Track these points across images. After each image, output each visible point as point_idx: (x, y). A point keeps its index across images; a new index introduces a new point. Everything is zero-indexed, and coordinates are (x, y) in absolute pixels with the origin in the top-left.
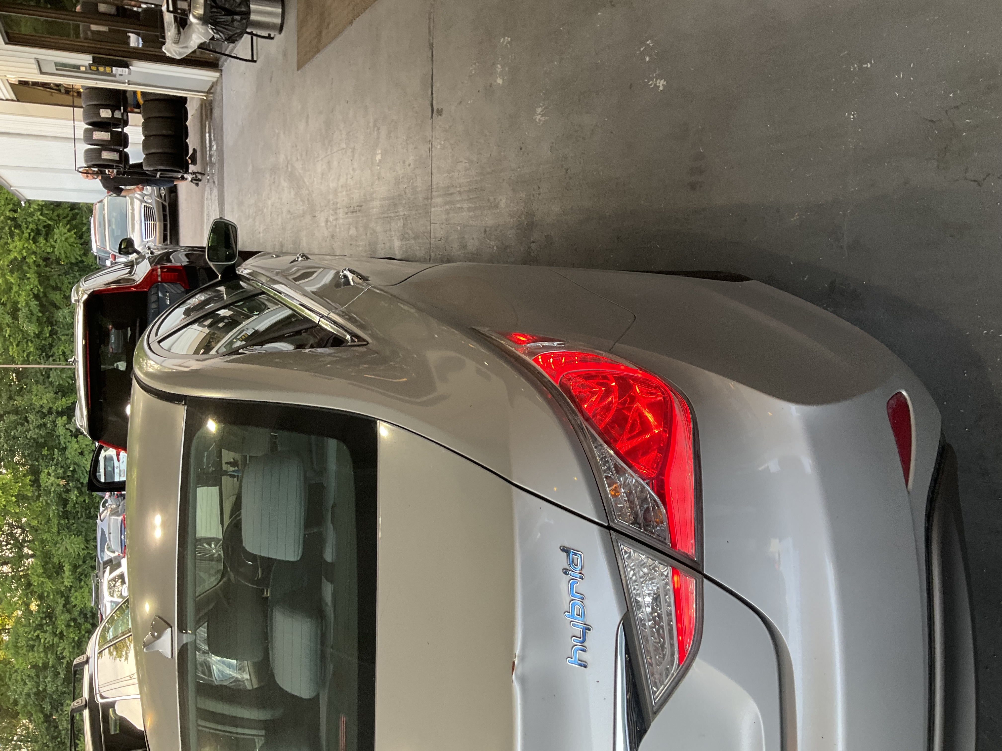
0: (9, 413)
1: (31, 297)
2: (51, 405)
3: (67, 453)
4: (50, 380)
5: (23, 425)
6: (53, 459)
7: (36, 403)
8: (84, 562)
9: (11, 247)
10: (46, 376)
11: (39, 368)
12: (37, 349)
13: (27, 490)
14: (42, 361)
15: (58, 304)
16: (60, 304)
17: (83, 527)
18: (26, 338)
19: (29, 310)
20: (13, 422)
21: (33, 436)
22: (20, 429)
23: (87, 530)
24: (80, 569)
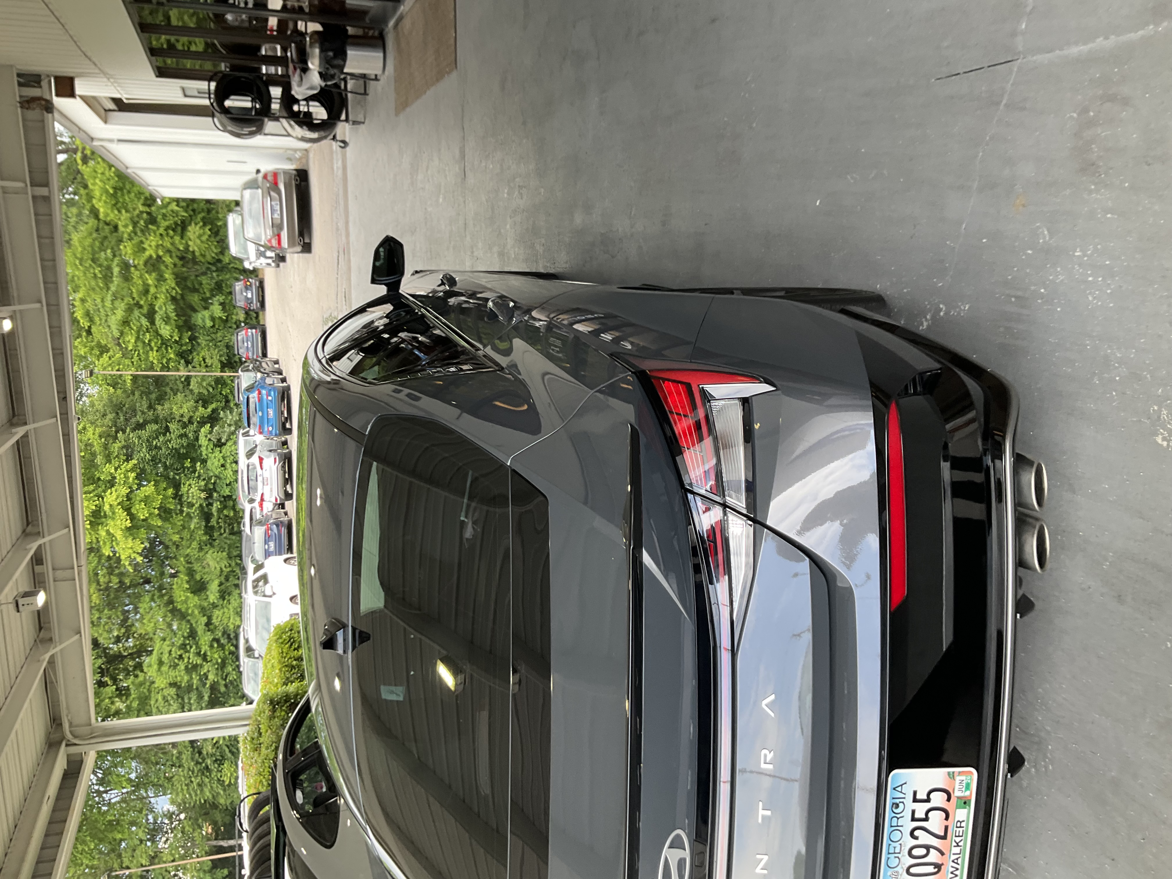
0: (149, 422)
1: (169, 298)
2: (192, 414)
3: (209, 463)
4: (191, 387)
5: (165, 435)
6: (194, 471)
7: (176, 412)
8: (227, 580)
9: (146, 246)
10: (186, 383)
11: (179, 376)
12: (177, 355)
13: (169, 503)
14: (181, 368)
15: (196, 307)
16: (199, 307)
17: (226, 543)
18: (165, 343)
19: (166, 313)
20: (155, 431)
21: (174, 447)
22: (161, 438)
23: (230, 546)
24: (223, 587)
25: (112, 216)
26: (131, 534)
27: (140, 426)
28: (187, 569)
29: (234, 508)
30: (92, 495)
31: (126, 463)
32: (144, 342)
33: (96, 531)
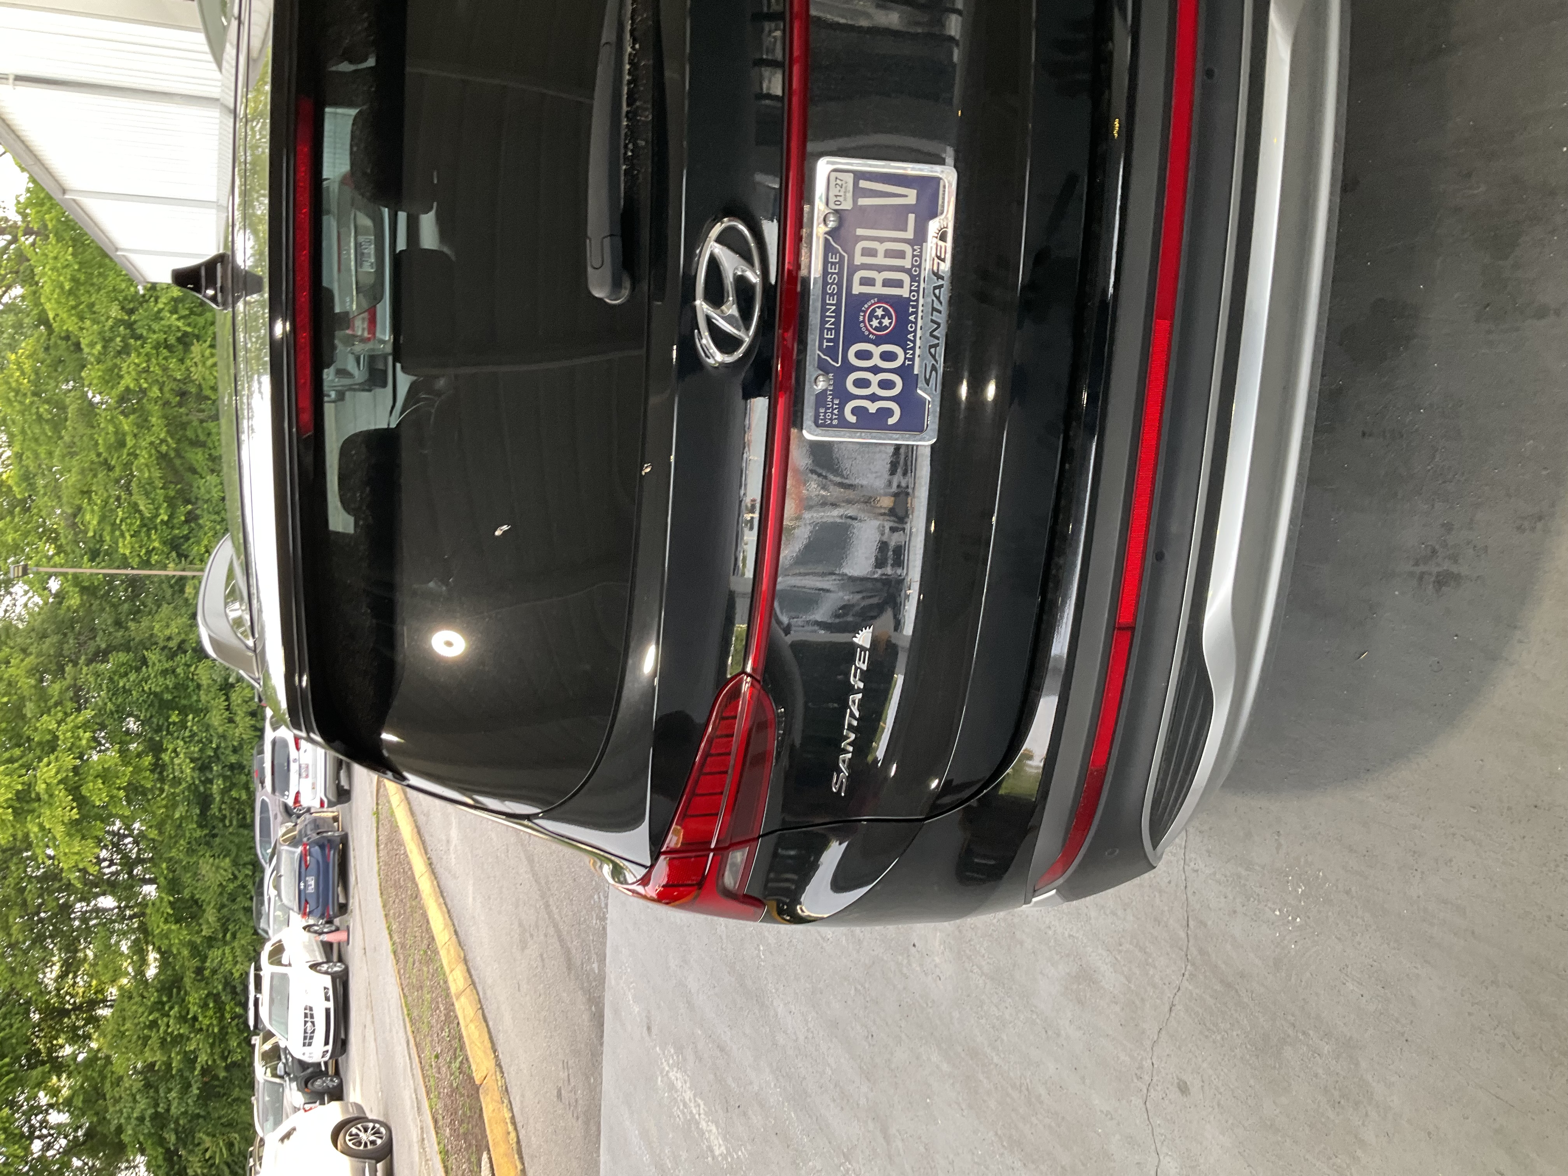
0: (116, 649)
1: (156, 456)
2: (183, 636)
3: (208, 718)
4: (186, 595)
5: (138, 670)
6: (184, 728)
7: (159, 634)
8: (234, 900)
9: (122, 372)
10: (177, 588)
11: (167, 576)
12: (164, 543)
13: (143, 778)
14: (171, 565)
15: (199, 470)
16: (203, 469)
17: (231, 842)
18: (148, 525)
19: (150, 478)
20: (123, 664)
21: (153, 689)
22: (133, 676)
23: (238, 847)
24: (225, 911)
25: (71, 325)
26: (77, 831)
27: (101, 655)
28: (169, 883)
29: (247, 787)
30: (16, 765)
31: (75, 714)
32: (114, 524)
33: (24, 823)
